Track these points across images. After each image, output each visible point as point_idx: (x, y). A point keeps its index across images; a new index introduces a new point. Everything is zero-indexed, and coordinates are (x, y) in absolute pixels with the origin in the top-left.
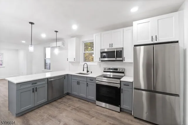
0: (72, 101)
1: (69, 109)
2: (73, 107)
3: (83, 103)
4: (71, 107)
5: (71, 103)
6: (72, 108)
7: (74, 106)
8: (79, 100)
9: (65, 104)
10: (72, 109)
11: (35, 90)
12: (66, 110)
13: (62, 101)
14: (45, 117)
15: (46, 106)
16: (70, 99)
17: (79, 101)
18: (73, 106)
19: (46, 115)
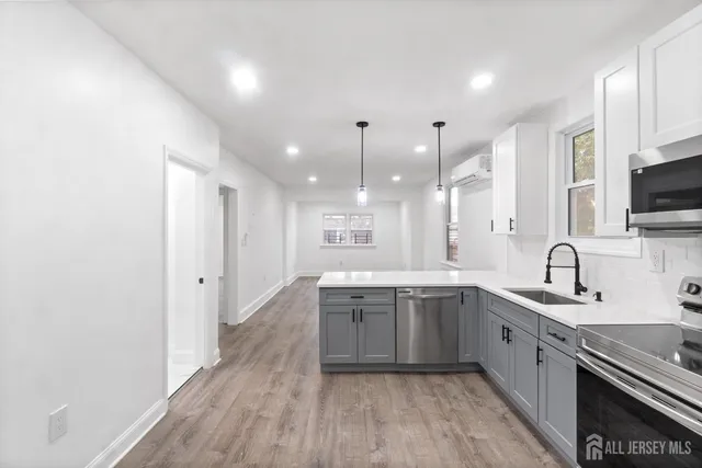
0: (477, 403)
1: (437, 425)
2: (458, 430)
3: (517, 438)
4: (453, 424)
5: (465, 407)
6: (452, 430)
7: (465, 430)
8: (510, 415)
9: (443, 400)
10: (449, 434)
11: (358, 315)
12: (427, 423)
13: (440, 385)
14: (362, 407)
15: (387, 377)
16: (472, 391)
17: (504, 418)
18: (461, 423)
19: (368, 402)
